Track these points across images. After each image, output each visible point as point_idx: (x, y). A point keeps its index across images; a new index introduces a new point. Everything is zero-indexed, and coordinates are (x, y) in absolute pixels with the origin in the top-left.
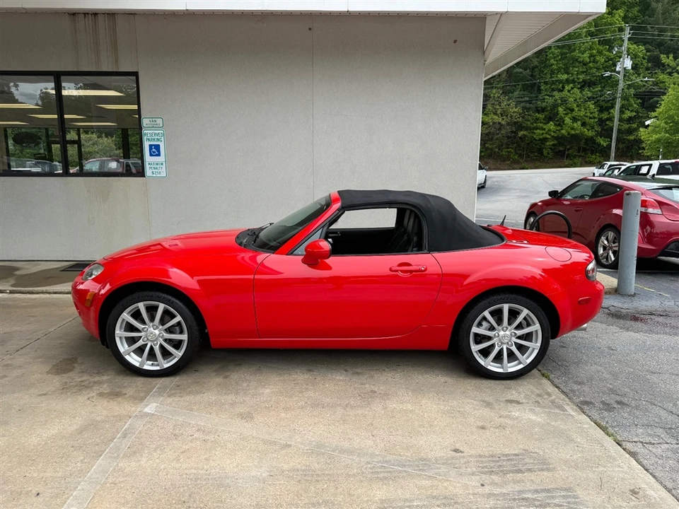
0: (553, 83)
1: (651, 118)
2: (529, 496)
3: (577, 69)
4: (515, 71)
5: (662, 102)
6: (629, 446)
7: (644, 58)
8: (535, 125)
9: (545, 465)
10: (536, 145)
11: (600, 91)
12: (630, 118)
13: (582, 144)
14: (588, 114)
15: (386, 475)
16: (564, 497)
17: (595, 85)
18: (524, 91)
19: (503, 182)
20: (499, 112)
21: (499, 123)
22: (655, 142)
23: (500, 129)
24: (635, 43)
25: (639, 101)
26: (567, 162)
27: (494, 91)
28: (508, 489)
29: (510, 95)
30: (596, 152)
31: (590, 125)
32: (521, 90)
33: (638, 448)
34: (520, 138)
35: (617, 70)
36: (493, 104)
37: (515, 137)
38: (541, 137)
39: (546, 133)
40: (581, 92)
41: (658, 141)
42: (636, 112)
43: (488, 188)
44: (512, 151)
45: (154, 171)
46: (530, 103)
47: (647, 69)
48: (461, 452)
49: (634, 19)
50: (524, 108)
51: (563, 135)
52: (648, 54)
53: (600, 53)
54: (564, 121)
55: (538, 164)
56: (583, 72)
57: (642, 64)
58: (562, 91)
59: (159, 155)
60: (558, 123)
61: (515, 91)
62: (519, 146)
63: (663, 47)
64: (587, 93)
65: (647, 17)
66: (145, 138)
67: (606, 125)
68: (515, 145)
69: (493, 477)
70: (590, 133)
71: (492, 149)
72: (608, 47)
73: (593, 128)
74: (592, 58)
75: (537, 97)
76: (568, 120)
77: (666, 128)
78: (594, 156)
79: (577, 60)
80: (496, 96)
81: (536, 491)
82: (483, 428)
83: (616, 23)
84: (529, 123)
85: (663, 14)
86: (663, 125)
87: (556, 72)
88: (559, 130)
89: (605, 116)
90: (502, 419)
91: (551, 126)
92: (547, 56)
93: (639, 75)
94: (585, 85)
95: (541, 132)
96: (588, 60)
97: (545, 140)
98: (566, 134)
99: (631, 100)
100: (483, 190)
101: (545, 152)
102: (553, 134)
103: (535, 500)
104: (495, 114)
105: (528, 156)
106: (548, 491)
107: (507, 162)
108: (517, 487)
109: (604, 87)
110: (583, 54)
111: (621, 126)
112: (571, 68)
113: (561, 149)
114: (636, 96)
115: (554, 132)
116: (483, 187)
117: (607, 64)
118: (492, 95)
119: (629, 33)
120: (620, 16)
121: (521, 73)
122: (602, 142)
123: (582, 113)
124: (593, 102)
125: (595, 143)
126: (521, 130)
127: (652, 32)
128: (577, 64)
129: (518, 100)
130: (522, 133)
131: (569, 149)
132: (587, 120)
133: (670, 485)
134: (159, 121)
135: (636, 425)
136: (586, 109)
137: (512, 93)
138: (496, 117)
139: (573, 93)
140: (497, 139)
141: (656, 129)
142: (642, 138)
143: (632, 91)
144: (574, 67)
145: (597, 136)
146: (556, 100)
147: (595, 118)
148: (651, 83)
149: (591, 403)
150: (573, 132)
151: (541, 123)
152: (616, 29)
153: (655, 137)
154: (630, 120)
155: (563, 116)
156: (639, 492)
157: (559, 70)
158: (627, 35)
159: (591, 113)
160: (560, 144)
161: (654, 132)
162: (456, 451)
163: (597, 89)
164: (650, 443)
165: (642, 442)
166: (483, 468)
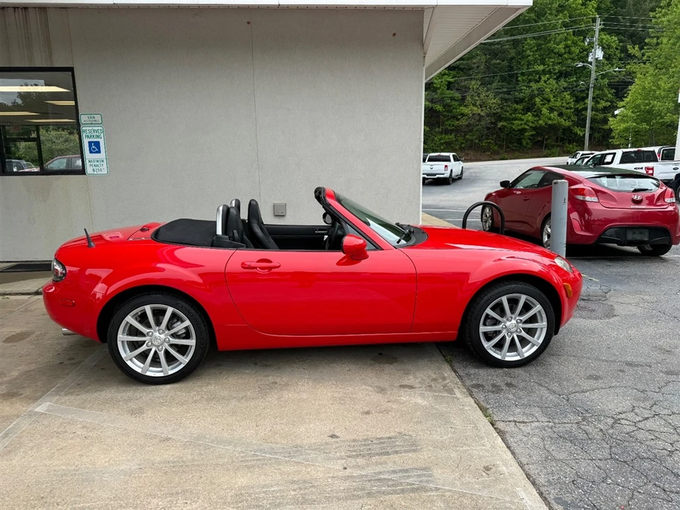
0: (530, 74)
1: (620, 108)
2: (386, 476)
3: (552, 60)
4: (493, 62)
5: (630, 92)
6: (501, 425)
7: (617, 49)
8: (514, 116)
9: (414, 447)
10: (515, 135)
11: (575, 81)
12: (605, 107)
13: (560, 133)
14: (564, 104)
15: (254, 463)
16: (419, 476)
17: (570, 75)
18: (502, 82)
19: (481, 173)
20: (477, 104)
21: (479, 114)
22: (623, 131)
23: (479, 120)
24: (609, 34)
25: (614, 91)
26: (546, 152)
27: (473, 82)
28: (369, 471)
29: (489, 86)
30: (573, 142)
31: (567, 114)
32: (499, 82)
33: (510, 428)
34: (500, 129)
35: (589, 60)
36: (472, 96)
37: (494, 128)
38: (520, 127)
39: (525, 124)
40: (557, 83)
41: (626, 130)
42: (610, 102)
43: (465, 179)
44: (492, 142)
45: (95, 168)
46: (508, 94)
47: (621, 59)
48: (337, 437)
49: (607, 10)
50: (502, 99)
51: (541, 125)
52: (621, 44)
53: (575, 43)
54: (541, 111)
55: (517, 154)
56: (559, 63)
57: (615, 55)
58: (539, 82)
59: (99, 152)
60: (535, 113)
61: (493, 82)
62: (498, 136)
63: (634, 38)
64: (563, 83)
65: (619, 9)
66: (84, 135)
67: (582, 115)
68: (495, 136)
69: (358, 460)
70: (567, 124)
71: (472, 141)
72: (582, 38)
73: (569, 118)
74: (567, 49)
75: (515, 87)
76: (545, 111)
77: (633, 117)
78: (571, 146)
79: (552, 51)
80: (475, 87)
81: (394, 472)
82: (368, 413)
83: (590, 14)
84: (508, 114)
85: (634, 5)
86: (630, 114)
87: (533, 63)
88: (537, 121)
89: (580, 106)
90: (389, 404)
91: (529, 116)
92: (523, 47)
93: (612, 65)
94: (561, 75)
95: (520, 122)
96: (564, 51)
97: (524, 130)
98: (544, 124)
99: (605, 90)
100: (460, 181)
101: (524, 143)
102: (531, 124)
103: (389, 480)
104: (474, 105)
105: (508, 147)
106: (407, 471)
107: (487, 153)
108: (378, 469)
109: (580, 77)
110: (558, 45)
111: (597, 115)
112: (547, 60)
113: (540, 139)
114: (610, 85)
115: (532, 123)
116: (460, 178)
117: (582, 55)
118: (471, 87)
119: (600, 24)
120: (593, 7)
121: (499, 64)
122: (579, 132)
123: (558, 104)
124: (569, 92)
125: (571, 132)
126: (500, 121)
127: (624, 22)
128: (553, 55)
129: (496, 91)
130: (501, 123)
131: (547, 139)
132: (564, 110)
133: (524, 460)
134: (98, 118)
135: (516, 405)
136: (562, 100)
137: (491, 84)
138: (475, 108)
139: (549, 84)
140: (477, 130)
141: (624, 118)
142: (612, 127)
143: (606, 81)
144: (550, 58)
145: (573, 125)
146: (533, 91)
147: (571, 108)
148: (624, 73)
149: (482, 386)
150: (550, 122)
151: (519, 113)
152: (590, 20)
153: (623, 126)
154: (605, 109)
155: (540, 106)
156: (491, 469)
157: (535, 61)
158: (598, 26)
159: (568, 103)
160: (538, 134)
161: (622, 121)
162: (333, 436)
163: (572, 80)
164: (523, 422)
165: (515, 422)
166: (352, 451)
